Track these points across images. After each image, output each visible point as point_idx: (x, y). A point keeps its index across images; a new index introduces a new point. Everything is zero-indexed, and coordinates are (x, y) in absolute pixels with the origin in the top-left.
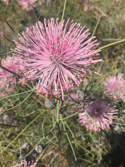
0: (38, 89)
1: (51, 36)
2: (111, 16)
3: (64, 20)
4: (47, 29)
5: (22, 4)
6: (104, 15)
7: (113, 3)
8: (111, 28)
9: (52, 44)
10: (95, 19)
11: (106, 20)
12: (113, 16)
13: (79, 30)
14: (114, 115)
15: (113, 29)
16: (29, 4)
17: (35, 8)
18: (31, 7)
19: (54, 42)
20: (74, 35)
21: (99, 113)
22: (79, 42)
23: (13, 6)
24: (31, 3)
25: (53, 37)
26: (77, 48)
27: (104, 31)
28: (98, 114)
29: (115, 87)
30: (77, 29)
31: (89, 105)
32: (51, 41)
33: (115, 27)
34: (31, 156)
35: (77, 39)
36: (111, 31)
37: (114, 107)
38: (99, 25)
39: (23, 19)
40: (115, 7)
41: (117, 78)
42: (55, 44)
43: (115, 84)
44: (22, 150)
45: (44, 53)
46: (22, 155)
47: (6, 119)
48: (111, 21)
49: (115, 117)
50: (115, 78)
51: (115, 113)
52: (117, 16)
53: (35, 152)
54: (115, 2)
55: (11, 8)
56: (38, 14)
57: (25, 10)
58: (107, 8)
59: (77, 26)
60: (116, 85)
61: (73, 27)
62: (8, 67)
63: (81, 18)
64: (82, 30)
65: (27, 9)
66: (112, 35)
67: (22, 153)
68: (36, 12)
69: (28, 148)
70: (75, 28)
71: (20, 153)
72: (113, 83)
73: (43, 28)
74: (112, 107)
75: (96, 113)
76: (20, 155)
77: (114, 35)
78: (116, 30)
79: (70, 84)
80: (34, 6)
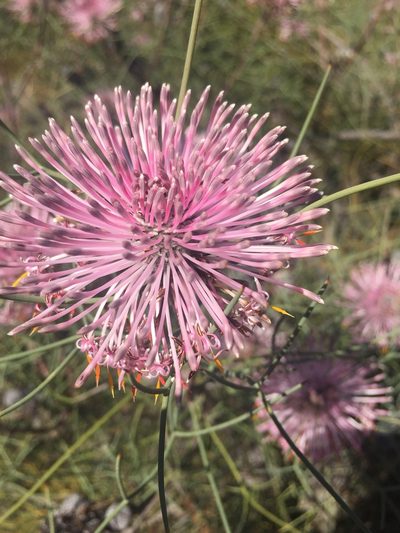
0: (91, 349)
2: (367, 56)
3: (189, 91)
6: (345, 52)
7: (374, 15)
8: (368, 96)
9: (138, 187)
10: (316, 67)
11: (351, 70)
12: (375, 57)
13: (244, 131)
14: (379, 406)
15: (376, 100)
16: (95, 21)
17: (115, 33)
18: (100, 29)
19: (146, 179)
20: (226, 149)
21: (326, 399)
22: (241, 180)
23: (44, 25)
24: (103, 17)
26: (234, 204)
27: (346, 108)
28: (322, 403)
29: (380, 301)
30: (235, 128)
32: (137, 175)
33: (382, 93)
35: (234, 167)
37: (378, 377)
38: (328, 88)
39: (78, 68)
40: (381, 28)
41: (387, 273)
42: (149, 184)
43: (381, 291)
45: (104, 219)
48: (367, 72)
50: (381, 271)
51: (382, 400)
52: (389, 58)
54: (383, 12)
55: (37, 31)
56: (125, 53)
57: (82, 38)
58: (355, 30)
59: (239, 116)
60: (387, 296)
61: (222, 118)
63: (268, 63)
64: (256, 128)
65: (90, 37)
68: (119, 45)
69: (81, 513)
70: (228, 125)
73: (108, 126)
74: (371, 380)
75: (314, 398)
77: (378, 120)
78: (387, 102)
79: (209, 337)
80: (112, 26)
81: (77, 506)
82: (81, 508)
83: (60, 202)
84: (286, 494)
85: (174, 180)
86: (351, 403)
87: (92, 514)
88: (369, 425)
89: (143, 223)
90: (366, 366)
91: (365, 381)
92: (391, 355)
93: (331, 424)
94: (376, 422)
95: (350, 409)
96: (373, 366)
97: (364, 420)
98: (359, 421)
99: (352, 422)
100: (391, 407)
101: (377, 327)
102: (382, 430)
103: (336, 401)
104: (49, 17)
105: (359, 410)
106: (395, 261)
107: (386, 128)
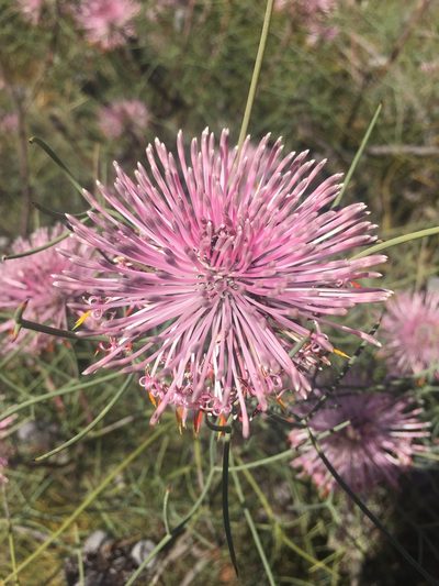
0: (154, 387)
1: (201, 199)
3: (249, 136)
4: (187, 173)
5: (89, 26)
6: (378, 60)
8: (401, 108)
9: (206, 234)
10: (345, 75)
11: (386, 81)
12: (410, 67)
14: (415, 441)
15: (410, 112)
16: (112, 26)
17: (133, 41)
18: (118, 35)
19: (213, 225)
21: (362, 434)
23: (56, 29)
24: (120, 23)
25: (209, 204)
28: (359, 437)
29: (417, 331)
30: (296, 176)
31: (332, 431)
32: (205, 222)
33: (417, 106)
34: (117, 580)
36: (400, 119)
37: (416, 412)
39: (90, 77)
41: (424, 302)
43: (416, 321)
44: (85, 558)
45: (176, 266)
46: (85, 575)
47: (29, 435)
49: (419, 447)
50: (417, 300)
51: (420, 435)
52: (425, 66)
53: (130, 565)
55: (49, 36)
56: (144, 61)
57: (99, 47)
60: (424, 326)
62: (39, 268)
65: (106, 44)
66: (406, 132)
67: (86, 567)
68: (138, 53)
69: (106, 551)
70: (289, 173)
71: (78, 570)
72: (411, 317)
73: (174, 172)
74: (409, 415)
75: (351, 433)
76: (77, 575)
77: (411, 134)
78: (421, 114)
79: (272, 377)
80: (130, 32)
81: (102, 543)
82: (107, 546)
83: (136, 249)
84: (313, 533)
85: (240, 227)
86: (389, 438)
87: (118, 552)
88: (406, 461)
89: (207, 266)
90: (404, 400)
91: (404, 416)
92: (428, 389)
93: (367, 460)
94: (413, 457)
95: (387, 444)
96: (411, 400)
97: (401, 455)
98: (395, 456)
99: (390, 458)
100: (427, 442)
101: (412, 359)
102: (418, 466)
103: (373, 435)
104: (62, 23)
105: (396, 445)
106: (430, 289)
107: (421, 143)
